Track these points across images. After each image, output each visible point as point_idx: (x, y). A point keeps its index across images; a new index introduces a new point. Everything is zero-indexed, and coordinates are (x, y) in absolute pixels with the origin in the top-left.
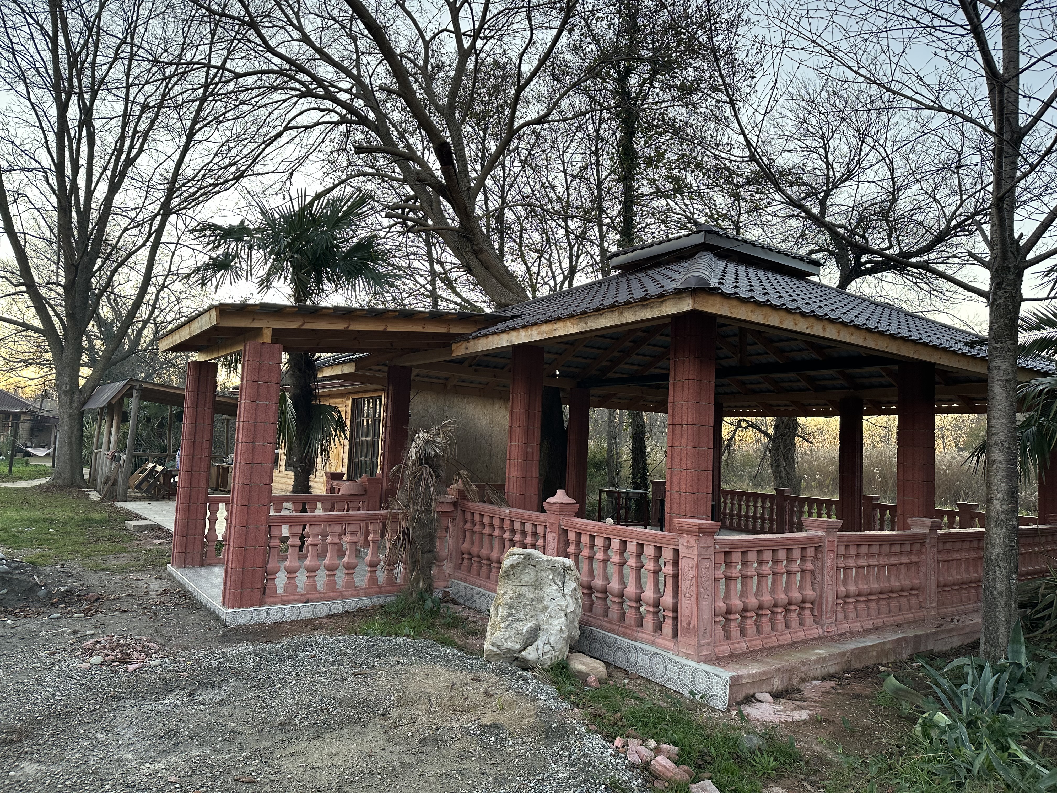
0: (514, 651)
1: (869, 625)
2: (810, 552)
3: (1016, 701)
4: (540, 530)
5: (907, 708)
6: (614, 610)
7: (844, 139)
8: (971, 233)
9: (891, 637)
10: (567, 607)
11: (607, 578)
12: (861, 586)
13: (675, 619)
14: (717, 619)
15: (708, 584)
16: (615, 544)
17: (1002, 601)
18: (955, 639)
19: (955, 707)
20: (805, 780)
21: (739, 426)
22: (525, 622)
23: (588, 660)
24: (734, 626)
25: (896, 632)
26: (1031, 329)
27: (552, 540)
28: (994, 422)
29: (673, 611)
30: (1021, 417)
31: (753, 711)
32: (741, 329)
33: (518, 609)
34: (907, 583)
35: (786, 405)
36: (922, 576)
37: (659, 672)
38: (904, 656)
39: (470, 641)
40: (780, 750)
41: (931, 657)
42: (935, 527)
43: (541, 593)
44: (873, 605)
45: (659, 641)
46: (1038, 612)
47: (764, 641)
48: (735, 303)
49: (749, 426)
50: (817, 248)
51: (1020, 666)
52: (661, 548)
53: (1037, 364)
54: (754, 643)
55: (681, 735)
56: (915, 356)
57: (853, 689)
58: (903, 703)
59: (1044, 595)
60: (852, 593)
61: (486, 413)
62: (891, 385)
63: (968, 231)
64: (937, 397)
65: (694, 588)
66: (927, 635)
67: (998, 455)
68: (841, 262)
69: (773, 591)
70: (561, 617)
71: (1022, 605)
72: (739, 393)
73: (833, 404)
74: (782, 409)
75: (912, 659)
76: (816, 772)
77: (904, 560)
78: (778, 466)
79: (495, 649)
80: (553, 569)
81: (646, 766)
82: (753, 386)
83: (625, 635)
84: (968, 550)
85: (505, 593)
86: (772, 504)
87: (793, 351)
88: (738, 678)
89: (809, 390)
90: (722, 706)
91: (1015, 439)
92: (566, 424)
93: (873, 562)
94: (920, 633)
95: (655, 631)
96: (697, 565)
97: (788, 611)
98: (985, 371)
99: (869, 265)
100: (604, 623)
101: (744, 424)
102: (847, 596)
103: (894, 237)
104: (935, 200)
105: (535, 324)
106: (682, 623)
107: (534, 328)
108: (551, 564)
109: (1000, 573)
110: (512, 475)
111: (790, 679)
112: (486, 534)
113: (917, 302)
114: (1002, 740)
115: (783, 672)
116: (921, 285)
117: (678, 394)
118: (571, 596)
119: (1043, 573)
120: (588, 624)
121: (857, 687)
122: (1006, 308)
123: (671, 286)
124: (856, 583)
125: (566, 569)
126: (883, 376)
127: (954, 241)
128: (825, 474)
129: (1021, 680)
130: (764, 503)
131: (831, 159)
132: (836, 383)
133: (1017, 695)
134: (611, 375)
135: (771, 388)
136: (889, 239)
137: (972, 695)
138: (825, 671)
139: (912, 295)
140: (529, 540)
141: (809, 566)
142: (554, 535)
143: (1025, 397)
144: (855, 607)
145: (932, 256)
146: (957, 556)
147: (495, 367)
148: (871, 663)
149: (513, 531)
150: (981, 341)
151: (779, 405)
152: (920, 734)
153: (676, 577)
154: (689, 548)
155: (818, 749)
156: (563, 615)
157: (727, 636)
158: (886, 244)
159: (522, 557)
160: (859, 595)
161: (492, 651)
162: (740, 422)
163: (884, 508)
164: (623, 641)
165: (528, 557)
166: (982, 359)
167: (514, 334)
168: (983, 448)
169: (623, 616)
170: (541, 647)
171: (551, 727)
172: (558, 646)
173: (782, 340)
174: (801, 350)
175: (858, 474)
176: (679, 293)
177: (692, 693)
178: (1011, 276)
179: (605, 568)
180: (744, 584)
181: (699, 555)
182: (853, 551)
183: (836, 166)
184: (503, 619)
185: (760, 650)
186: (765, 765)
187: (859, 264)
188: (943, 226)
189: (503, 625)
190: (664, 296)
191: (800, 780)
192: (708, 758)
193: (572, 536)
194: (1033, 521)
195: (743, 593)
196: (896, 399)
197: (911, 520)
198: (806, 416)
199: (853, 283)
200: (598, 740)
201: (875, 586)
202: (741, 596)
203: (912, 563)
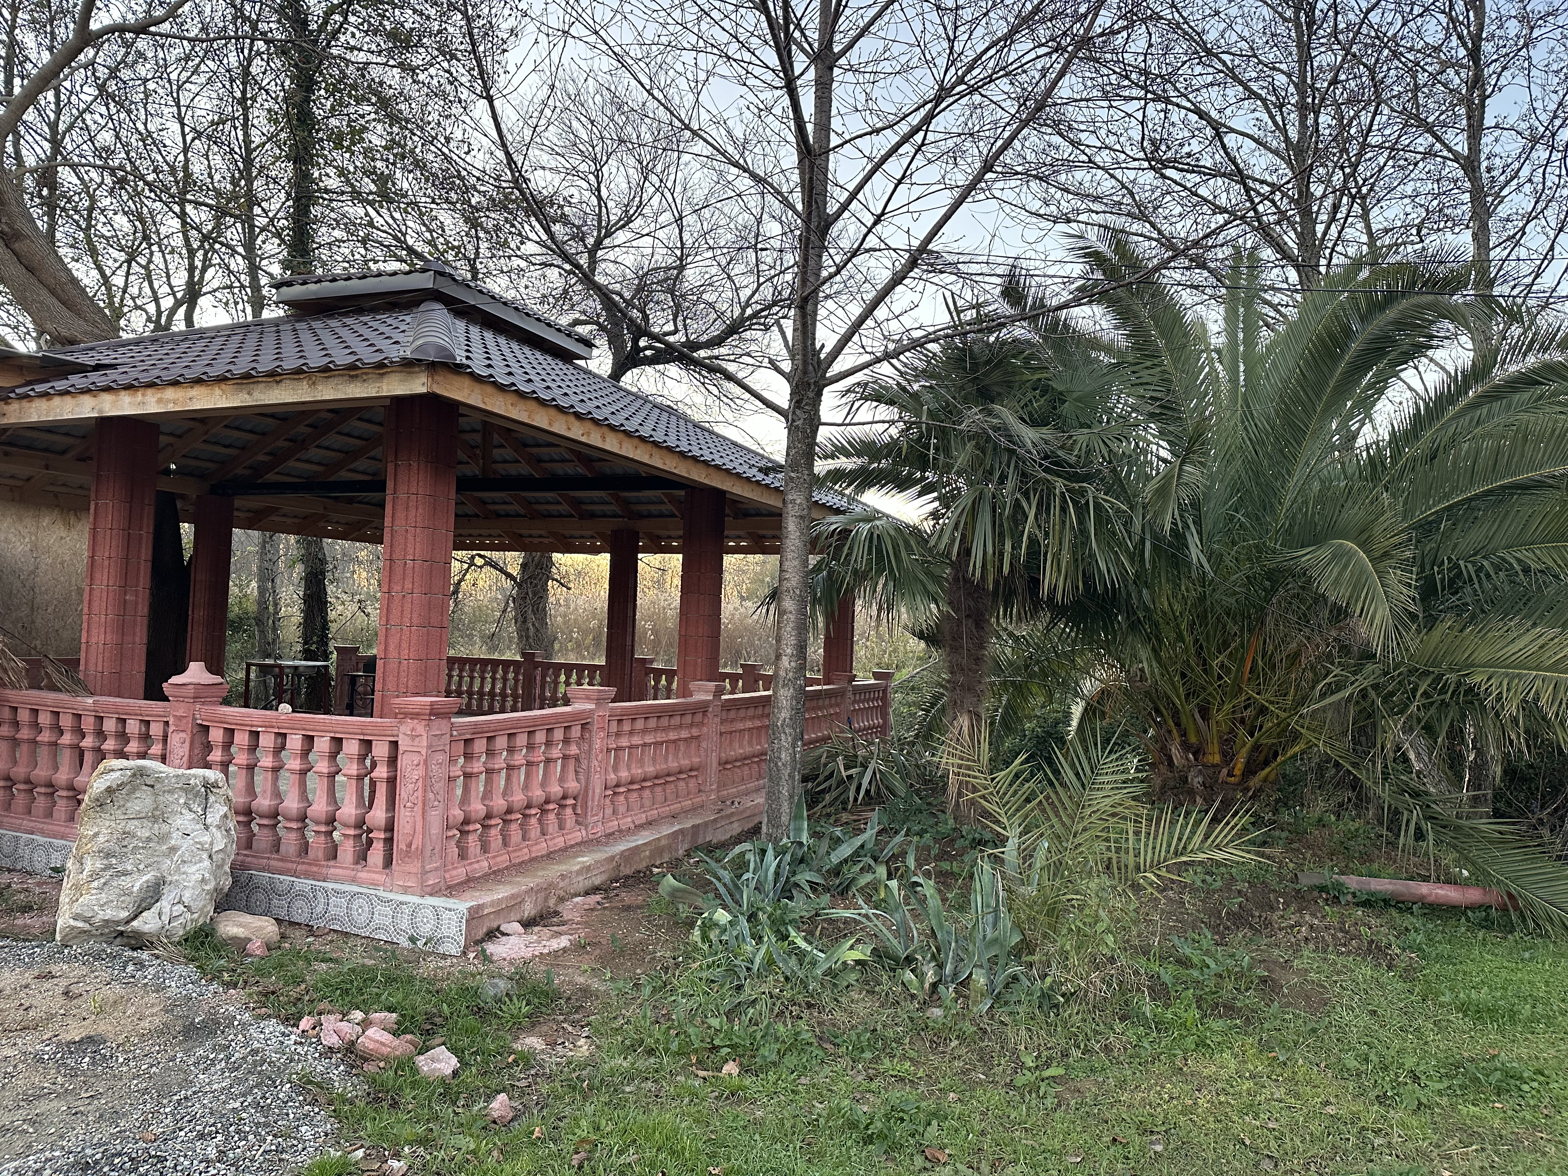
0: (118, 923)
1: (642, 818)
2: (576, 732)
3: (797, 885)
4: (156, 729)
5: (684, 911)
6: (290, 841)
7: (622, 168)
8: (767, 329)
9: (667, 830)
10: (212, 844)
11: (277, 794)
12: (634, 771)
13: (389, 841)
14: (450, 834)
15: (440, 786)
16: (295, 742)
17: (786, 772)
18: (736, 825)
19: (737, 902)
20: (565, 1021)
21: (472, 564)
22: (135, 876)
23: (248, 918)
24: (473, 841)
25: (672, 824)
26: (826, 457)
27: (180, 744)
28: (787, 565)
29: (385, 831)
30: (813, 560)
31: (497, 949)
32: (485, 424)
33: (122, 857)
34: (685, 762)
35: (541, 536)
36: (702, 752)
37: (362, 919)
38: (681, 852)
39: (19, 922)
40: (533, 991)
41: (710, 849)
42: (719, 692)
43: (165, 828)
44: (647, 793)
45: (363, 875)
46: (819, 785)
47: (513, 855)
48: (489, 389)
49: (486, 563)
50: (583, 318)
51: (801, 844)
52: (369, 742)
53: (829, 498)
54: (499, 859)
55: (400, 996)
56: (706, 481)
57: (623, 900)
58: (680, 906)
59: (826, 765)
60: (623, 781)
61: (25, 532)
62: (673, 516)
63: (764, 324)
64: (726, 533)
65: (420, 793)
66: (706, 824)
67: (789, 604)
68: (615, 342)
69: (526, 787)
70: (201, 861)
71: (805, 779)
72: (477, 516)
73: (602, 537)
74: (536, 541)
75: (689, 855)
76: (578, 1009)
77: (684, 734)
78: (525, 621)
79: (80, 924)
80: (187, 788)
81: (350, 1048)
82: (497, 507)
83: (307, 875)
84: (752, 718)
85: (96, 835)
86: (517, 674)
87: (552, 461)
88: (480, 907)
89: (572, 516)
90: (454, 950)
91: (806, 584)
92: (187, 556)
93: (649, 739)
94: (698, 822)
95: (357, 863)
96: (426, 761)
97: (544, 812)
98: (780, 505)
99: (648, 353)
100: (273, 863)
101: (479, 561)
102: (618, 786)
103: (680, 318)
104: (729, 277)
105: (151, 385)
106: (399, 844)
107: (150, 391)
108: (183, 780)
109: (785, 741)
110: (94, 640)
111: (546, 899)
112: (43, 744)
113: (703, 408)
114: (782, 929)
115: (537, 892)
116: (710, 387)
117: (400, 514)
118: (219, 827)
119: (825, 739)
120: (244, 867)
121: (627, 897)
122: (804, 432)
123: (395, 353)
124: (629, 769)
125: (209, 787)
126: (663, 503)
127: (747, 335)
128: (585, 632)
129: (802, 861)
130: (505, 673)
131: (604, 193)
132: (605, 508)
133: (798, 877)
134: (271, 477)
135: (522, 511)
136: (675, 320)
137: (753, 885)
138: (588, 884)
139: (699, 399)
140: (133, 747)
141: (574, 750)
142: (183, 735)
143: (818, 537)
144: (626, 798)
145: (723, 351)
146: (740, 726)
147: (46, 450)
148: (642, 866)
149: (100, 734)
150: (776, 468)
151: (530, 536)
152: (698, 939)
153: (392, 781)
154: (413, 737)
155: (581, 980)
156: (205, 856)
157: (463, 855)
158: (670, 327)
159: (129, 773)
160: (632, 783)
161: (73, 928)
162: (473, 557)
163: (658, 673)
164: (304, 884)
165: (141, 773)
166: (777, 489)
167: (107, 397)
168: (774, 595)
169: (305, 848)
170: (166, 910)
171: (192, 1023)
172: (194, 906)
173: (538, 445)
174: (563, 461)
175: (630, 630)
176: (409, 365)
177: (413, 940)
178: (811, 395)
179: (276, 780)
180: (488, 782)
181: (429, 747)
182: (627, 727)
183: (611, 204)
184: (95, 875)
185: (507, 868)
186: (515, 1012)
187: (637, 349)
188: (736, 313)
189: (95, 884)
190: (384, 366)
191: (558, 1023)
192: (438, 1020)
193: (216, 735)
194: (817, 682)
195: (487, 795)
196: (681, 533)
197: (693, 685)
198: (563, 552)
199: (629, 373)
200: (272, 1027)
201: (650, 769)
202: (484, 798)
203: (692, 737)
